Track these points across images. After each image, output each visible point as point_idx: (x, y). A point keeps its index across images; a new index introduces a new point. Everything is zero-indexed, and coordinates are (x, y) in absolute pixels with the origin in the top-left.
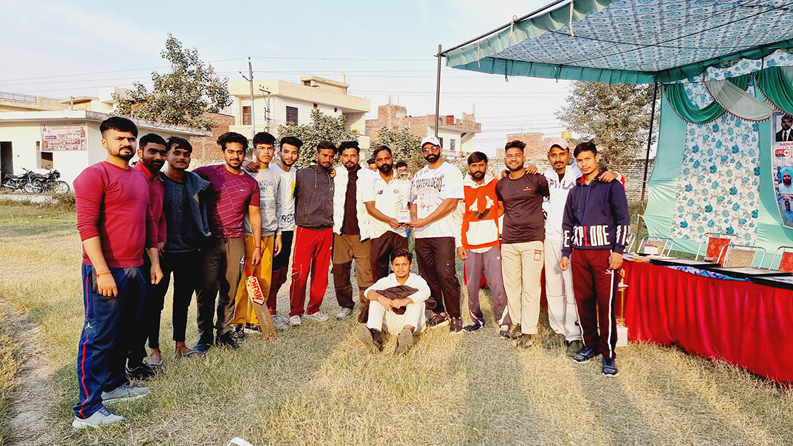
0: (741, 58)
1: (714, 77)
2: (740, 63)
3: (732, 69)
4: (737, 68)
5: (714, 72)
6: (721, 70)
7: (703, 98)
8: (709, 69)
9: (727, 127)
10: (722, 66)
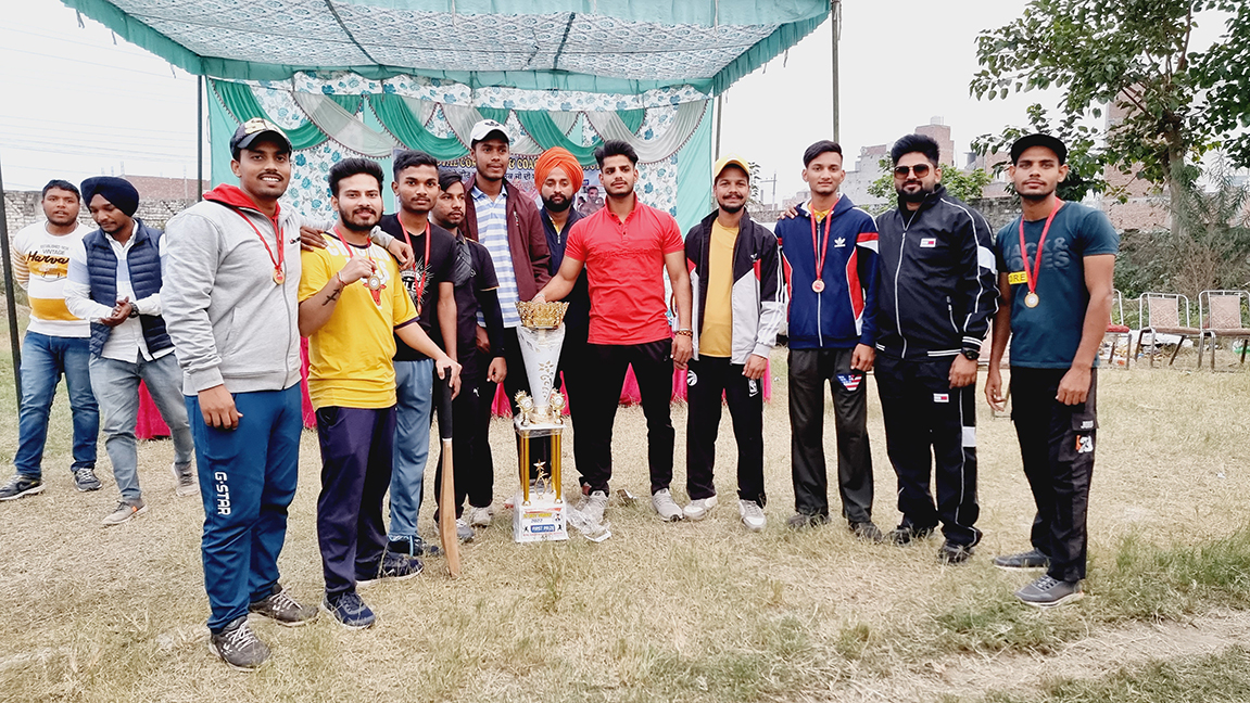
0: (349, 72)
1: (306, 88)
2: (346, 79)
3: (334, 83)
4: (341, 84)
5: (306, 81)
6: (317, 80)
7: (283, 113)
8: (297, 76)
9: (319, 161)
10: (318, 75)
